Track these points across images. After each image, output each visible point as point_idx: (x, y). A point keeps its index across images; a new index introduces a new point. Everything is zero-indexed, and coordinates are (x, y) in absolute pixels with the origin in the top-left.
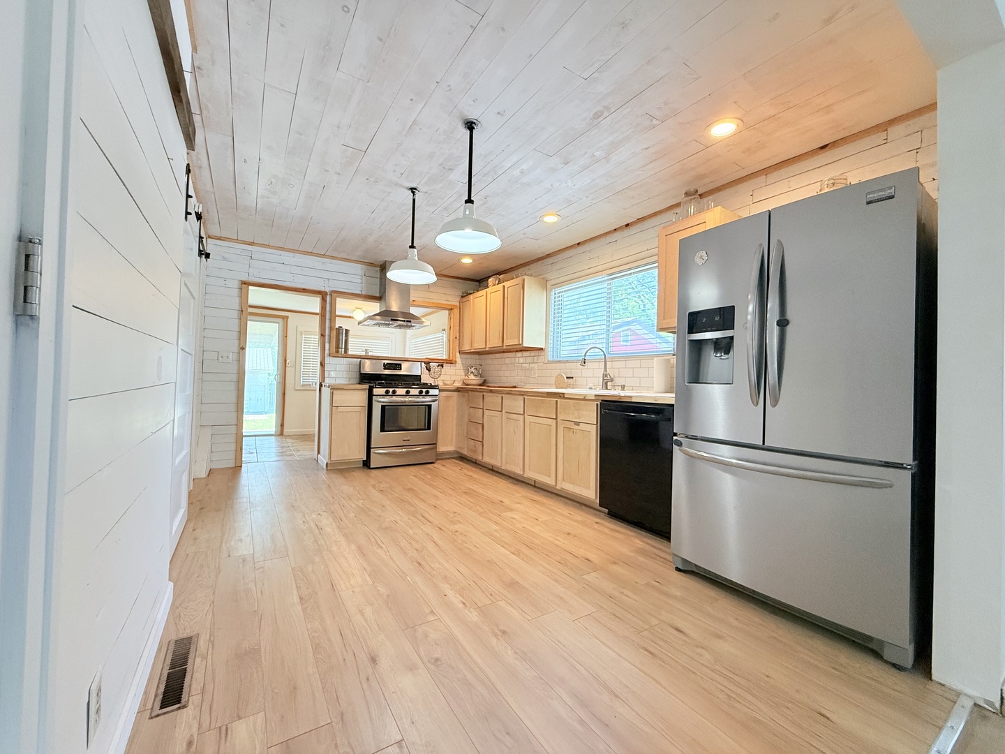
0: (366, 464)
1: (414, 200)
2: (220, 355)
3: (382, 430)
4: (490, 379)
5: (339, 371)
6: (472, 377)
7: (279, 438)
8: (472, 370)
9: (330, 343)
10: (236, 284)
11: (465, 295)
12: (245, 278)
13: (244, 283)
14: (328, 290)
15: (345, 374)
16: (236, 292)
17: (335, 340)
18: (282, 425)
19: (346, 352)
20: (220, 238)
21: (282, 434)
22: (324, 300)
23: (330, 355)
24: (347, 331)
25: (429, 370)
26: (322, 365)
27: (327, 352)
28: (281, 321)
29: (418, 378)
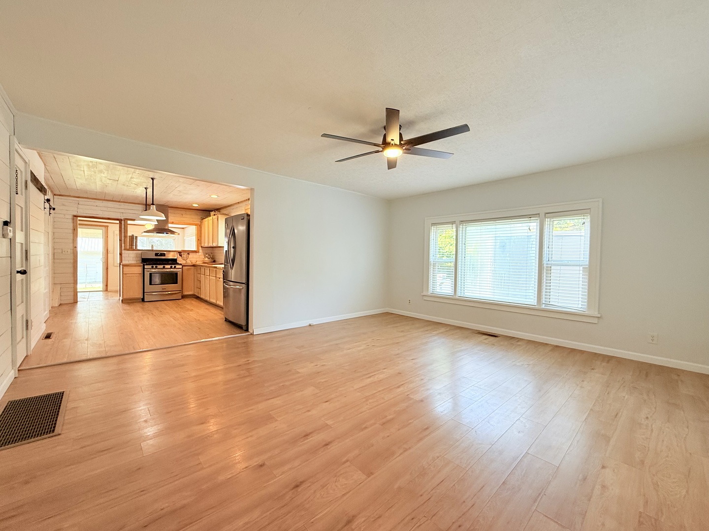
0: (143, 300)
1: (146, 192)
2: (63, 250)
3: (151, 284)
4: (216, 260)
5: (131, 257)
6: (207, 259)
7: (105, 293)
8: (207, 255)
9: (124, 243)
10: (71, 217)
11: (203, 219)
12: (75, 214)
13: (75, 216)
14: (122, 218)
15: (134, 259)
16: (71, 221)
17: (128, 242)
18: (107, 286)
19: (136, 247)
20: (60, 195)
21: (107, 290)
22: (120, 223)
23: (125, 250)
24: (136, 237)
25: (181, 256)
26: (121, 254)
27: (123, 248)
28: (103, 228)
29: (175, 260)
